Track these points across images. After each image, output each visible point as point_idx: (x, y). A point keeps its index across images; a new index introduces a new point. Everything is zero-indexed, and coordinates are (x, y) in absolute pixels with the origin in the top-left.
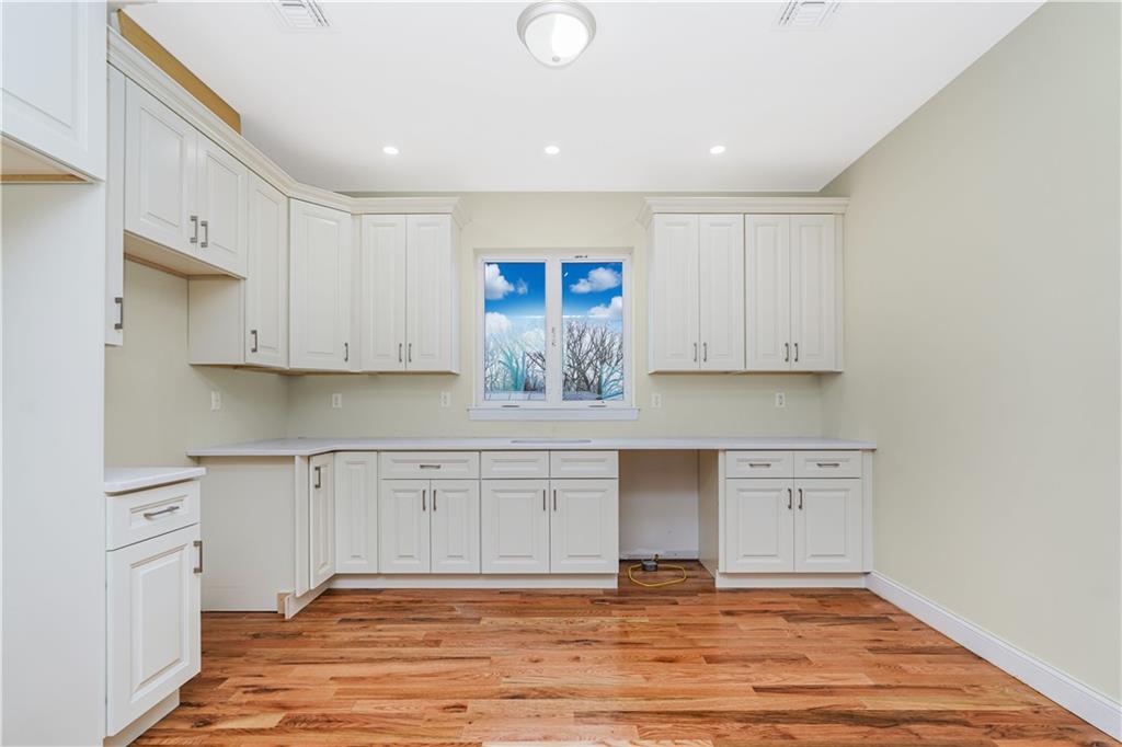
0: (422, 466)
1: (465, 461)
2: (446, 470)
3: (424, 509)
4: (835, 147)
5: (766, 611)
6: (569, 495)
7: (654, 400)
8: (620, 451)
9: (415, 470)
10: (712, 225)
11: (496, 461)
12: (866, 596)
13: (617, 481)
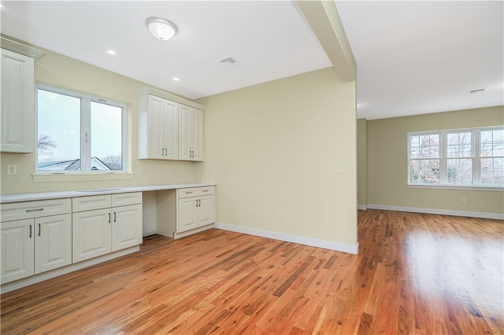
0: (27, 211)
1: (62, 204)
2: (47, 211)
3: (31, 236)
4: (206, 90)
5: (197, 241)
6: (121, 214)
7: (140, 170)
8: (143, 192)
9: (23, 214)
10: (169, 104)
11: (81, 202)
12: (213, 230)
13: (142, 205)
